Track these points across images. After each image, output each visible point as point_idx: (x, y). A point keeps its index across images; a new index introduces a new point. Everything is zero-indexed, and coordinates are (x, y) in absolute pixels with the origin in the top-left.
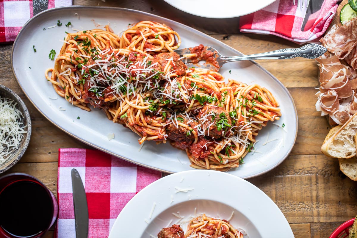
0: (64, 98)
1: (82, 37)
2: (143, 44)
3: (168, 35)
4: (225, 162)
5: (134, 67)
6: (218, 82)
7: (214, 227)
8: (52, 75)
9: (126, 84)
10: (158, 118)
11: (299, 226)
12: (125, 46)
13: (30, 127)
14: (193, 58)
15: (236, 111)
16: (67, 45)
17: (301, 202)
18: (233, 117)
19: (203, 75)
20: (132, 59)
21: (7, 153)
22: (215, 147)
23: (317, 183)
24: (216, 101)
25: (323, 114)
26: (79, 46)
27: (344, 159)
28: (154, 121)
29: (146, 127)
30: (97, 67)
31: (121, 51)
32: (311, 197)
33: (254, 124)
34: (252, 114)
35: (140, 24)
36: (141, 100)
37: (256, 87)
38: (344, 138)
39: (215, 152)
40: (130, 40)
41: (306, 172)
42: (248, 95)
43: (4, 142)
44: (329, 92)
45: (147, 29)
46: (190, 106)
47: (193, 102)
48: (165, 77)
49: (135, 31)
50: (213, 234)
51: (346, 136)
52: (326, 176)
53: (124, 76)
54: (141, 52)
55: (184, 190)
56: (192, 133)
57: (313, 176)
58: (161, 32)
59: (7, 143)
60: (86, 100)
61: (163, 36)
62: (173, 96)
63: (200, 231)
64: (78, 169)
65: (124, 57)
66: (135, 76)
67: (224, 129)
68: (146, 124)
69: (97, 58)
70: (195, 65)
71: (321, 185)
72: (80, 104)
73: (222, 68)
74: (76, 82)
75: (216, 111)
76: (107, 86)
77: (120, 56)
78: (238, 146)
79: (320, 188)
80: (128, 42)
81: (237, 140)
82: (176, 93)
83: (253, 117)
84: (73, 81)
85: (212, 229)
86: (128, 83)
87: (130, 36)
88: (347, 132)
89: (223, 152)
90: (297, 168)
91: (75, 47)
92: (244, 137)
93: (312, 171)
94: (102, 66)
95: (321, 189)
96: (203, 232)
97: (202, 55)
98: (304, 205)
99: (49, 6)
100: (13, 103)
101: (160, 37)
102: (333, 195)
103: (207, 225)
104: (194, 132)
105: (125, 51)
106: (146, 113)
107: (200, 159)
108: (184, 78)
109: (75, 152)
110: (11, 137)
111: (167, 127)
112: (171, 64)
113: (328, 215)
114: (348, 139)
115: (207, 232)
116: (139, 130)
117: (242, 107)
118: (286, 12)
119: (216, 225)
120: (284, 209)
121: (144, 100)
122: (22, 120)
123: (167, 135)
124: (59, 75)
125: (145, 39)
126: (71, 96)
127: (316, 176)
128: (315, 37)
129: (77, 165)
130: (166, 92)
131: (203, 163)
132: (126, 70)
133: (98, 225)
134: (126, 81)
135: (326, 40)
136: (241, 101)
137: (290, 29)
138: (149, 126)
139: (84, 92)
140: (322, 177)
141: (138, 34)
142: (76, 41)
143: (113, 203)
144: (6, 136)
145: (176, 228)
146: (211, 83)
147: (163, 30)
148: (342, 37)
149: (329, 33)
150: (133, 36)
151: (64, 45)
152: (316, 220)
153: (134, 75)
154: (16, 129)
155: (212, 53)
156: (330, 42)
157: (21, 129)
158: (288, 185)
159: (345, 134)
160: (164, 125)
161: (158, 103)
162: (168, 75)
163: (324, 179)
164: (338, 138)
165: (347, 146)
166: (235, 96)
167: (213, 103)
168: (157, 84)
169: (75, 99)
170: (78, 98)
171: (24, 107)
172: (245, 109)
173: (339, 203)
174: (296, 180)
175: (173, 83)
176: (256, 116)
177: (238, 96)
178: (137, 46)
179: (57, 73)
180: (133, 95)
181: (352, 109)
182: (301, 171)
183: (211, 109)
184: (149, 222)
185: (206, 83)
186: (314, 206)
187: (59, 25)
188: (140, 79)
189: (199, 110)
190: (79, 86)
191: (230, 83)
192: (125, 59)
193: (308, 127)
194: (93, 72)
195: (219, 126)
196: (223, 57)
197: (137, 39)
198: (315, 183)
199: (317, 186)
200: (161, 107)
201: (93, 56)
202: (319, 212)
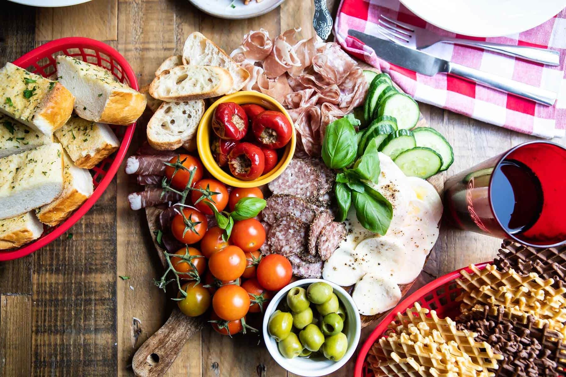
11: (114, 27)
17: (142, 30)
32: (148, 43)
38: (209, 54)
41: (179, 37)
44: (270, 42)
51: (210, 56)
71: (162, 55)
79: (160, 52)
88: (215, 56)
90: (183, 27)
93: (180, 43)
95: (158, 54)
98: (139, 34)
118: (372, 13)
120: (135, 11)
127: (173, 49)
152: (121, 47)
158: (164, 15)
159: (212, 54)
164: (208, 46)
165: (199, 58)
174: (169, 24)
182: (180, 30)
186: (137, 46)
193: (232, 40)
198: (165, 47)
199: (161, 50)
202: (130, 50)
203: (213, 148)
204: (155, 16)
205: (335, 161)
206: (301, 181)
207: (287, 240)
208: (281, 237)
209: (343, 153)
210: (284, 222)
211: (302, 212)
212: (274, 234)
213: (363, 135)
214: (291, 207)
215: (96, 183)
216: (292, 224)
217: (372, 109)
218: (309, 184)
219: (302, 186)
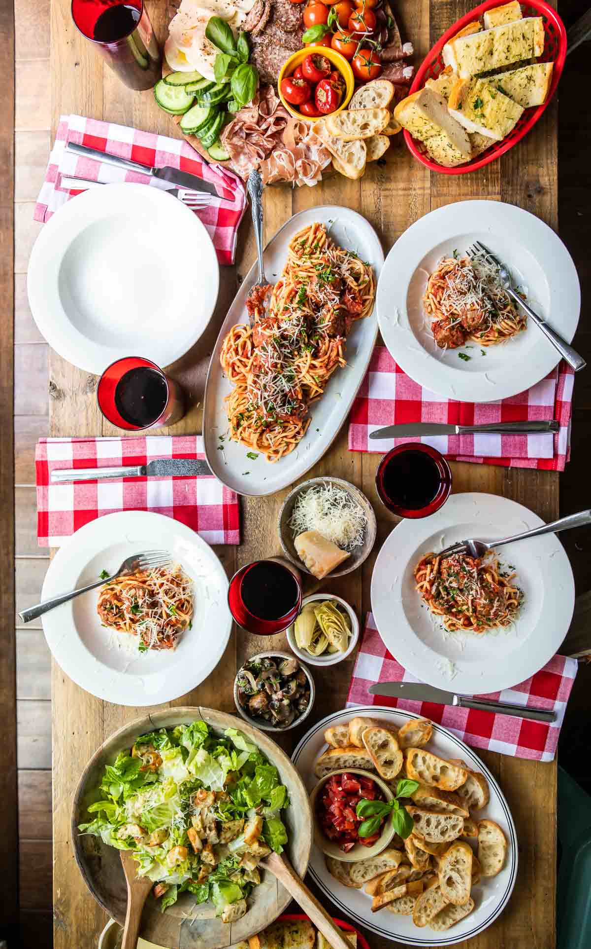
0: (297, 444)
1: (235, 422)
2: (243, 359)
3: (235, 335)
4: (367, 279)
5: (267, 365)
6: (284, 285)
7: (436, 287)
8: (273, 456)
9: (283, 376)
10: (320, 345)
12: (244, 379)
13: (326, 479)
14: (259, 312)
15: (315, 266)
16: (243, 439)
17: (409, 206)
18: (320, 268)
19: (276, 300)
20: (258, 369)
21: (352, 504)
22: (352, 288)
23: (390, 190)
24: (304, 285)
25: (320, 178)
26: (244, 426)
27: (367, 154)
28: (323, 349)
29: (329, 357)
30: (266, 404)
31: (250, 381)
32: (404, 195)
33: (328, 248)
34: (319, 249)
35: (223, 364)
36: (301, 360)
37: (291, 247)
38: (345, 152)
39: (356, 288)
40: (238, 374)
41: (379, 200)
42: (299, 253)
43: (340, 507)
44: (298, 169)
45: (228, 356)
46: (309, 311)
47: (304, 308)
48: (278, 334)
49: (230, 369)
50: (443, 288)
52: (384, 180)
53: (275, 378)
54: (251, 361)
55: (396, 316)
56: (337, 309)
57: (383, 193)
58: (232, 342)
59: (341, 504)
60: (300, 421)
61: (236, 340)
62: (298, 325)
63: (439, 302)
64: (369, 432)
65: (256, 379)
66: (276, 363)
67: (333, 275)
68: (326, 357)
69: (257, 403)
70: (267, 310)
71: (392, 185)
72: (304, 428)
73: (270, 282)
74: (281, 430)
75: (314, 283)
76: (285, 395)
77: (255, 382)
78: (350, 266)
79: (395, 187)
80: (241, 375)
81: (345, 266)
82: (295, 322)
83: (321, 248)
84: (279, 433)
85: (438, 289)
86: (283, 373)
87: (235, 373)
88: (340, 148)
89: (357, 279)
90: (375, 208)
91: (244, 429)
92: (342, 259)
94: (265, 398)
96: (441, 299)
97: (257, 303)
98: (412, 203)
99: (203, 459)
100: (301, 496)
101: (236, 343)
102: (403, 174)
103: (433, 294)
104: (335, 308)
105: (250, 378)
106: (315, 356)
107: (363, 305)
108: (279, 317)
109: (353, 434)
110: (336, 500)
111: (330, 337)
112: (264, 329)
113: (423, 179)
114: (346, 149)
115: (441, 294)
116: (331, 364)
117: (310, 258)
118: (215, 216)
119: (434, 285)
121: (301, 357)
122: (319, 488)
123: (338, 337)
124: (273, 448)
125: (239, 357)
126: (294, 437)
127: (383, 190)
128: (241, 187)
129: (366, 433)
130: (294, 334)
131: (368, 302)
132: (270, 375)
133: (428, 414)
134: (281, 376)
135: (244, 173)
136: (304, 259)
137: (232, 212)
138: (328, 355)
139: (291, 422)
140: (384, 185)
141: (233, 365)
142: (238, 429)
143: (405, 397)
144: (334, 505)
145: (435, 326)
146: (285, 291)
147: (229, 340)
148: (242, 157)
149: (237, 172)
150: (235, 371)
151: (242, 442)
152: (429, 191)
153: (275, 365)
154: (327, 495)
155: (255, 292)
156: (247, 169)
157: (327, 489)
158: (392, 219)
159: (342, 151)
160: (327, 339)
161: (304, 344)
162: (276, 332)
163: (386, 182)
164: (345, 159)
165: (353, 150)
166: (299, 266)
167: (305, 287)
168: (286, 343)
169: (298, 433)
170: (297, 429)
171: (305, 484)
172: (314, 256)
173: (411, 168)
174: (387, 211)
175: (284, 326)
176: (320, 245)
177: (299, 263)
178: (246, 366)
179: (271, 450)
180: (295, 369)
181: (316, 144)
182: (378, 206)
183: (312, 289)
184: (427, 355)
185: (285, 296)
186: (414, 193)
187: (222, 448)
188: (279, 359)
189: (313, 303)
190: (285, 427)
191: (286, 275)
192: (258, 378)
194: (271, 409)
195: (330, 279)
196: (260, 280)
197: (238, 367)
199: (394, 189)
200: (309, 341)
201: (255, 409)
202: (420, 188)
203: (344, 86)
204: (398, 219)
205: (248, 69)
206: (276, 61)
207: (287, 13)
208: (292, 16)
209: (242, 73)
210: (289, 27)
211: (275, 34)
212: (297, 20)
213: (227, 95)
214: (284, 39)
215: (440, 58)
216: (283, 24)
217: (219, 117)
218: (269, 57)
219: (275, 56)
